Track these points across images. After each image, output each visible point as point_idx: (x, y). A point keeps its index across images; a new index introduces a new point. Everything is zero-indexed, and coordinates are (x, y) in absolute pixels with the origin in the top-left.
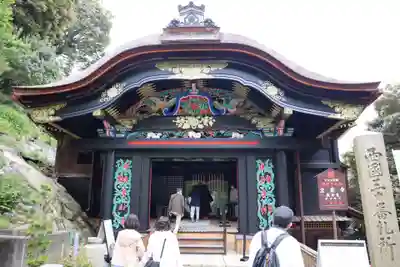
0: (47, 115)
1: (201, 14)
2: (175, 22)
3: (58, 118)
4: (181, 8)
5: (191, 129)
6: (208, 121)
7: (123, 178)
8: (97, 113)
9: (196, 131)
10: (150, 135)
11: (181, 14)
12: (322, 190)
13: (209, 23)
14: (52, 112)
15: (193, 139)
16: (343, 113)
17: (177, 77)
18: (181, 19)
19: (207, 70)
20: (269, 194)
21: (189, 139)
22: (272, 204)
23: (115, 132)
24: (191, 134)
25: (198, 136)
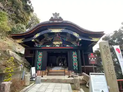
0: (20, 41)
1: (58, 16)
2: (52, 18)
3: (22, 42)
4: (53, 14)
5: (57, 45)
7: (40, 57)
8: (33, 40)
10: (47, 46)
11: (54, 16)
12: (90, 59)
13: (60, 18)
14: (21, 40)
15: (57, 47)
16: (94, 40)
17: (53, 32)
18: (53, 17)
19: (60, 30)
20: (76, 60)
21: (56, 47)
22: (77, 63)
23: (38, 45)
24: (57, 46)
25: (59, 46)
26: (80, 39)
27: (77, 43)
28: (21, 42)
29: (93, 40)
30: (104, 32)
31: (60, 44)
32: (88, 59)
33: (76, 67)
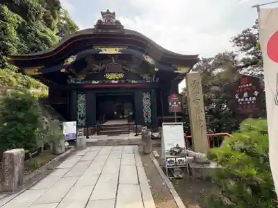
0: (35, 71)
1: (114, 18)
2: (100, 21)
3: (41, 73)
4: (103, 14)
5: (113, 79)
6: (121, 76)
7: (81, 102)
8: (63, 70)
9: (116, 80)
10: (94, 82)
11: (103, 17)
12: (170, 104)
13: (118, 22)
14: (37, 70)
15: (115, 84)
17: (104, 52)
18: (102, 20)
19: (118, 49)
20: (148, 107)
21: (112, 84)
22: (150, 112)
23: (76, 81)
24: (113, 82)
25: (117, 82)
26: (156, 69)
27: (151, 76)
28: (36, 73)
29: (178, 72)
30: (197, 55)
31: (120, 79)
32: (168, 104)
33: (148, 120)
